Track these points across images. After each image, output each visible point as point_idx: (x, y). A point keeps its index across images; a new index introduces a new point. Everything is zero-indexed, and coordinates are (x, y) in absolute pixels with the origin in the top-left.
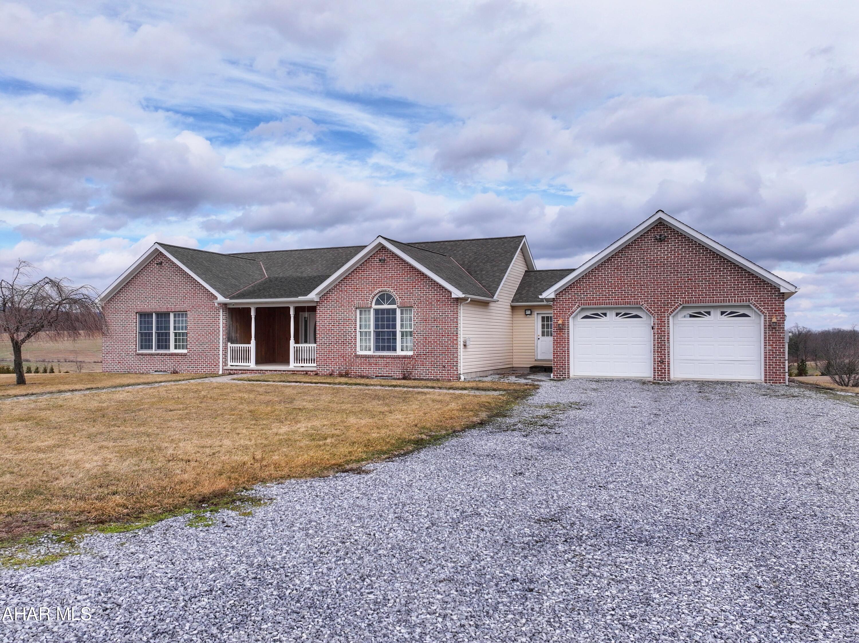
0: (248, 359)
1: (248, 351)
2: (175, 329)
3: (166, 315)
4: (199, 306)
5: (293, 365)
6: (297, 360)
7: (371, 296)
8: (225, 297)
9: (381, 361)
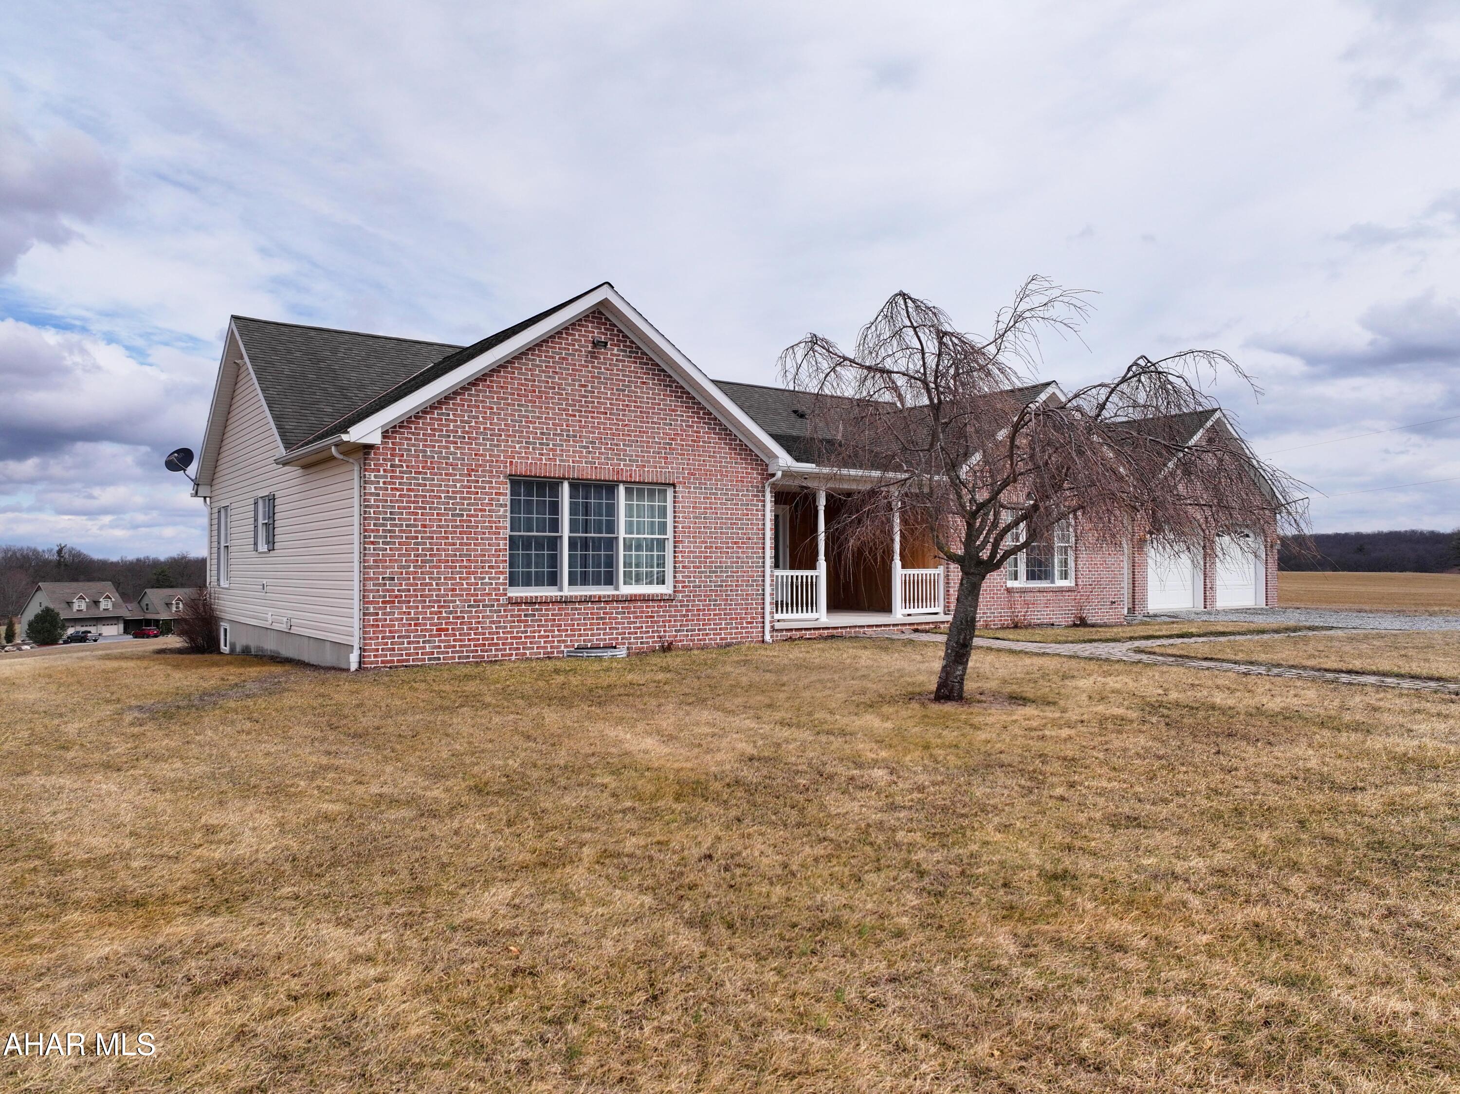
0: (811, 604)
1: (812, 584)
2: (629, 531)
3: (609, 488)
4: (708, 474)
5: (900, 612)
6: (907, 601)
8: (798, 460)
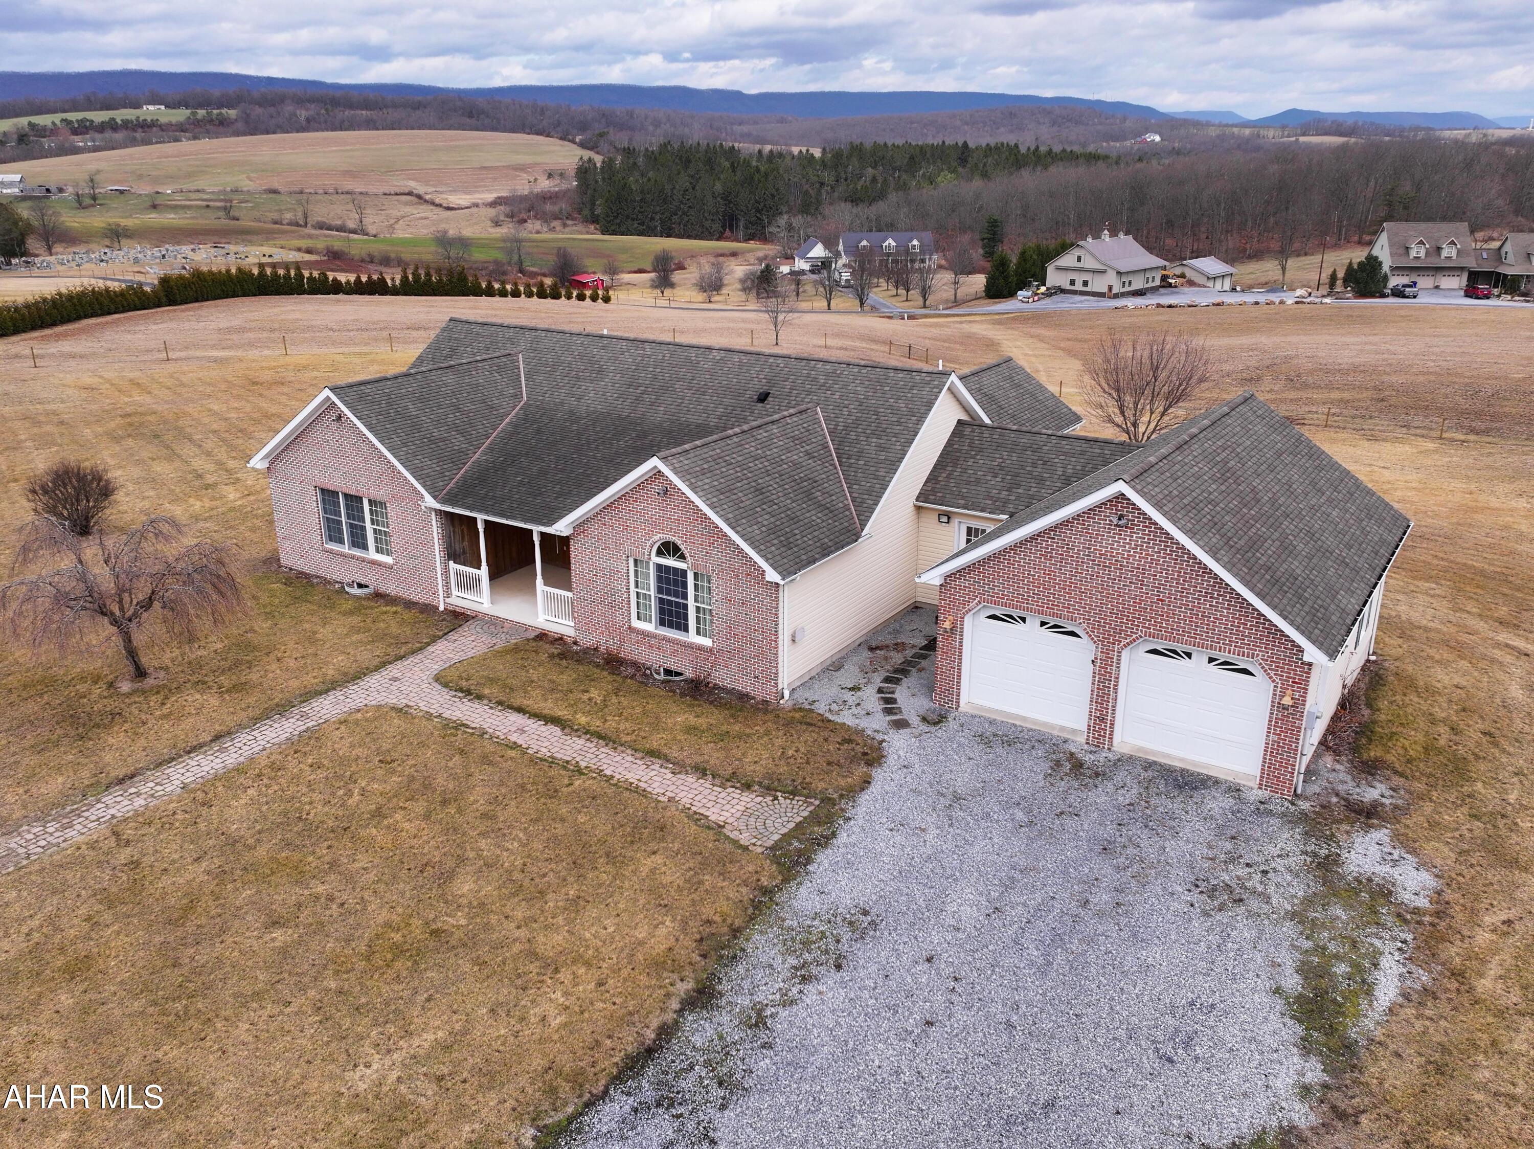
0: (479, 592)
1: (479, 578)
2: (372, 523)
3: (358, 500)
4: (402, 498)
5: (542, 617)
6: (547, 610)
7: (649, 543)
8: (437, 501)
9: (666, 646)
